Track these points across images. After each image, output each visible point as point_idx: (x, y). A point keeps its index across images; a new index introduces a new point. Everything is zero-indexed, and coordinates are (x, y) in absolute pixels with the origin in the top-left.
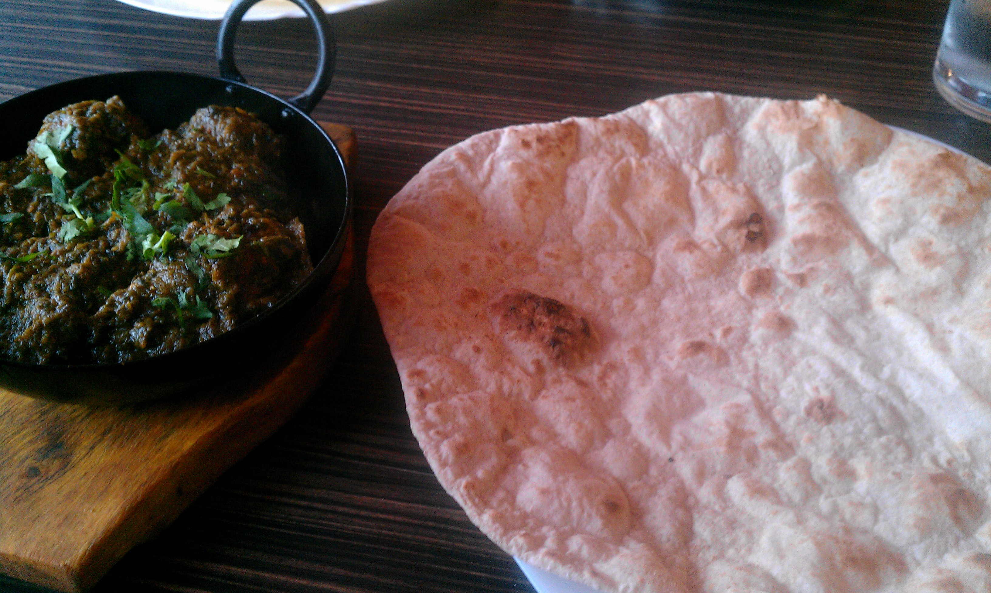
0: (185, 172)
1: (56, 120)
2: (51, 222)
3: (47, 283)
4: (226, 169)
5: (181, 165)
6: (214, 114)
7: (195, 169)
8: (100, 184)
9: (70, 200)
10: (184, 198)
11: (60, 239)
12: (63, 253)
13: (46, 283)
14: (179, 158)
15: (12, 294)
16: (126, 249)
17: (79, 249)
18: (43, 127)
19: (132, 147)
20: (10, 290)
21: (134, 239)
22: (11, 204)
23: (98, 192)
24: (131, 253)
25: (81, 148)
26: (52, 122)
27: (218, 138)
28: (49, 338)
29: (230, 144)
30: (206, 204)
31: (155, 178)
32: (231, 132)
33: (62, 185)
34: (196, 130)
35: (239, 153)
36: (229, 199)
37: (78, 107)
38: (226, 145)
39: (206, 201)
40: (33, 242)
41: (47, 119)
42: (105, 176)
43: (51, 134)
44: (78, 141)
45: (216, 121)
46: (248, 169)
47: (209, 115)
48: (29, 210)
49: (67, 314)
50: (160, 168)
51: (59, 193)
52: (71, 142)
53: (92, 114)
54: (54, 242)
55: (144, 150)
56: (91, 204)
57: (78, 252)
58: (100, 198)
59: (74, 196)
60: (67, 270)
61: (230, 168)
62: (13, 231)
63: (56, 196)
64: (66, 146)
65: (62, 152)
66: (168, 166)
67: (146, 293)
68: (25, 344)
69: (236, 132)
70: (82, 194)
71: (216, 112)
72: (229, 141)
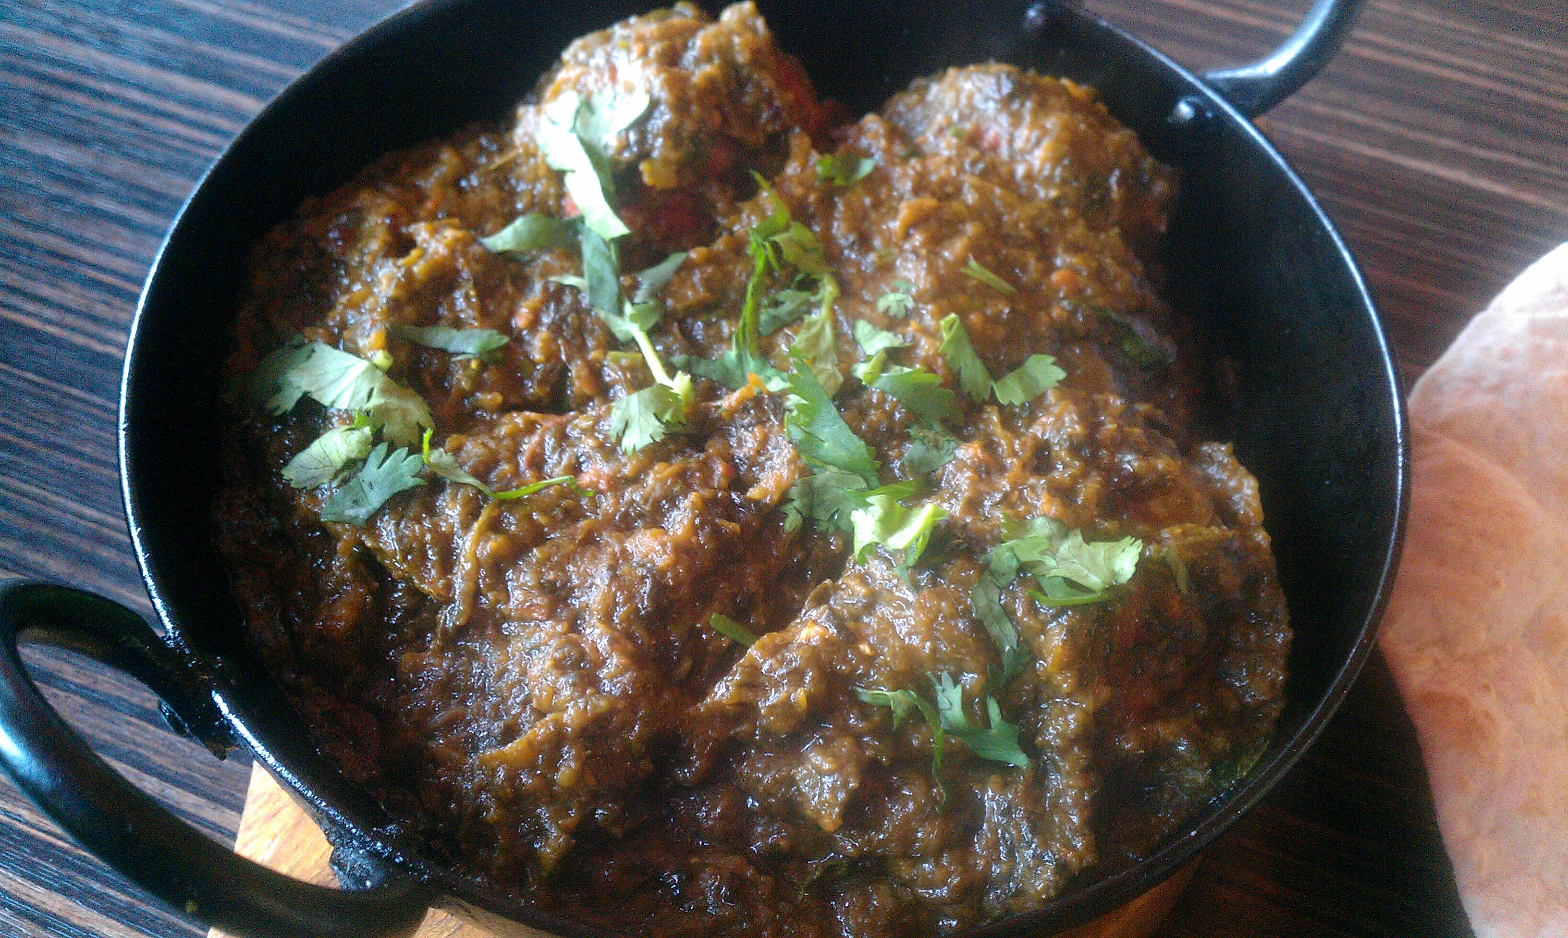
0: (938, 268)
1: (599, 59)
2: (576, 371)
3: (576, 581)
4: (1040, 266)
5: (924, 244)
6: (1011, 97)
7: (964, 262)
8: (710, 270)
9: (628, 309)
10: (943, 356)
11: (606, 437)
12: (618, 484)
13: (569, 579)
14: (919, 221)
15: (476, 594)
16: (785, 499)
17: (663, 482)
18: (562, 75)
19: (792, 169)
20: (471, 584)
21: (812, 474)
22: (474, 300)
23: (702, 292)
24: (798, 511)
25: (666, 162)
26: (586, 64)
27: (1020, 170)
28: (580, 775)
29: (1053, 193)
30: (996, 381)
31: (852, 270)
32: (1056, 161)
33: (609, 259)
34: (958, 135)
35: (1074, 221)
36: (1061, 374)
37: (662, 37)
38: (1042, 193)
39: (996, 372)
40: (531, 428)
41: (573, 52)
42: (720, 245)
43: (587, 106)
44: (660, 141)
45: (1016, 119)
46: (1098, 274)
47: (997, 96)
48: (520, 321)
49: (631, 701)
50: (864, 243)
51: (601, 281)
52: (642, 141)
53: (698, 62)
54: (591, 442)
55: (829, 180)
56: (681, 322)
57: (658, 492)
58: (704, 308)
59: (640, 295)
60: (629, 546)
61: (1050, 268)
62: (479, 384)
63: (592, 289)
64: (627, 146)
65: (614, 163)
66: (888, 241)
67: (845, 661)
68: (512, 777)
69: (1072, 164)
70: (660, 293)
71: (1020, 92)
72: (1048, 181)
